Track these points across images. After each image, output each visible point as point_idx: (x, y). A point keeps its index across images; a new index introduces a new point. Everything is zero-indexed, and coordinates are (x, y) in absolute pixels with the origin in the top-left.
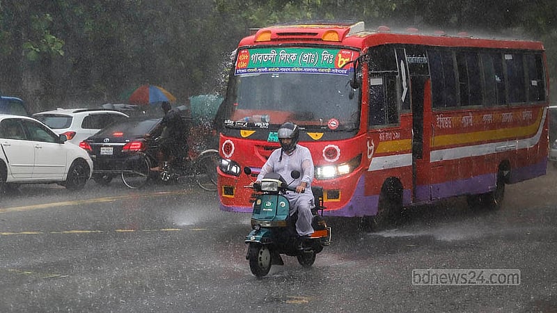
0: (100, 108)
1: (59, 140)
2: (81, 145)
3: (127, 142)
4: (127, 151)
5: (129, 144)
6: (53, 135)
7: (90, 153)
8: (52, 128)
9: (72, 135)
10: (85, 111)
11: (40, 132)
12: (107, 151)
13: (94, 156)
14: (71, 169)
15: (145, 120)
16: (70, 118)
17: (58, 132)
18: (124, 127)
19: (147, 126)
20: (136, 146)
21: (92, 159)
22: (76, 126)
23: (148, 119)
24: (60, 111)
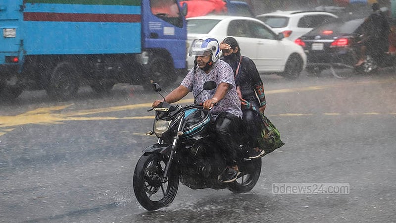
0: (313, 10)
1: (278, 37)
2: (296, 42)
3: (335, 39)
4: (335, 46)
5: (337, 41)
6: (273, 33)
7: (305, 49)
8: (272, 27)
9: (289, 33)
10: (301, 12)
11: (262, 31)
12: (318, 46)
13: (307, 51)
14: (288, 62)
15: (350, 20)
16: (287, 19)
17: (277, 31)
18: (332, 26)
19: (352, 25)
20: (343, 42)
21: (306, 53)
22: (292, 26)
23: (354, 19)
24: (279, 13)
